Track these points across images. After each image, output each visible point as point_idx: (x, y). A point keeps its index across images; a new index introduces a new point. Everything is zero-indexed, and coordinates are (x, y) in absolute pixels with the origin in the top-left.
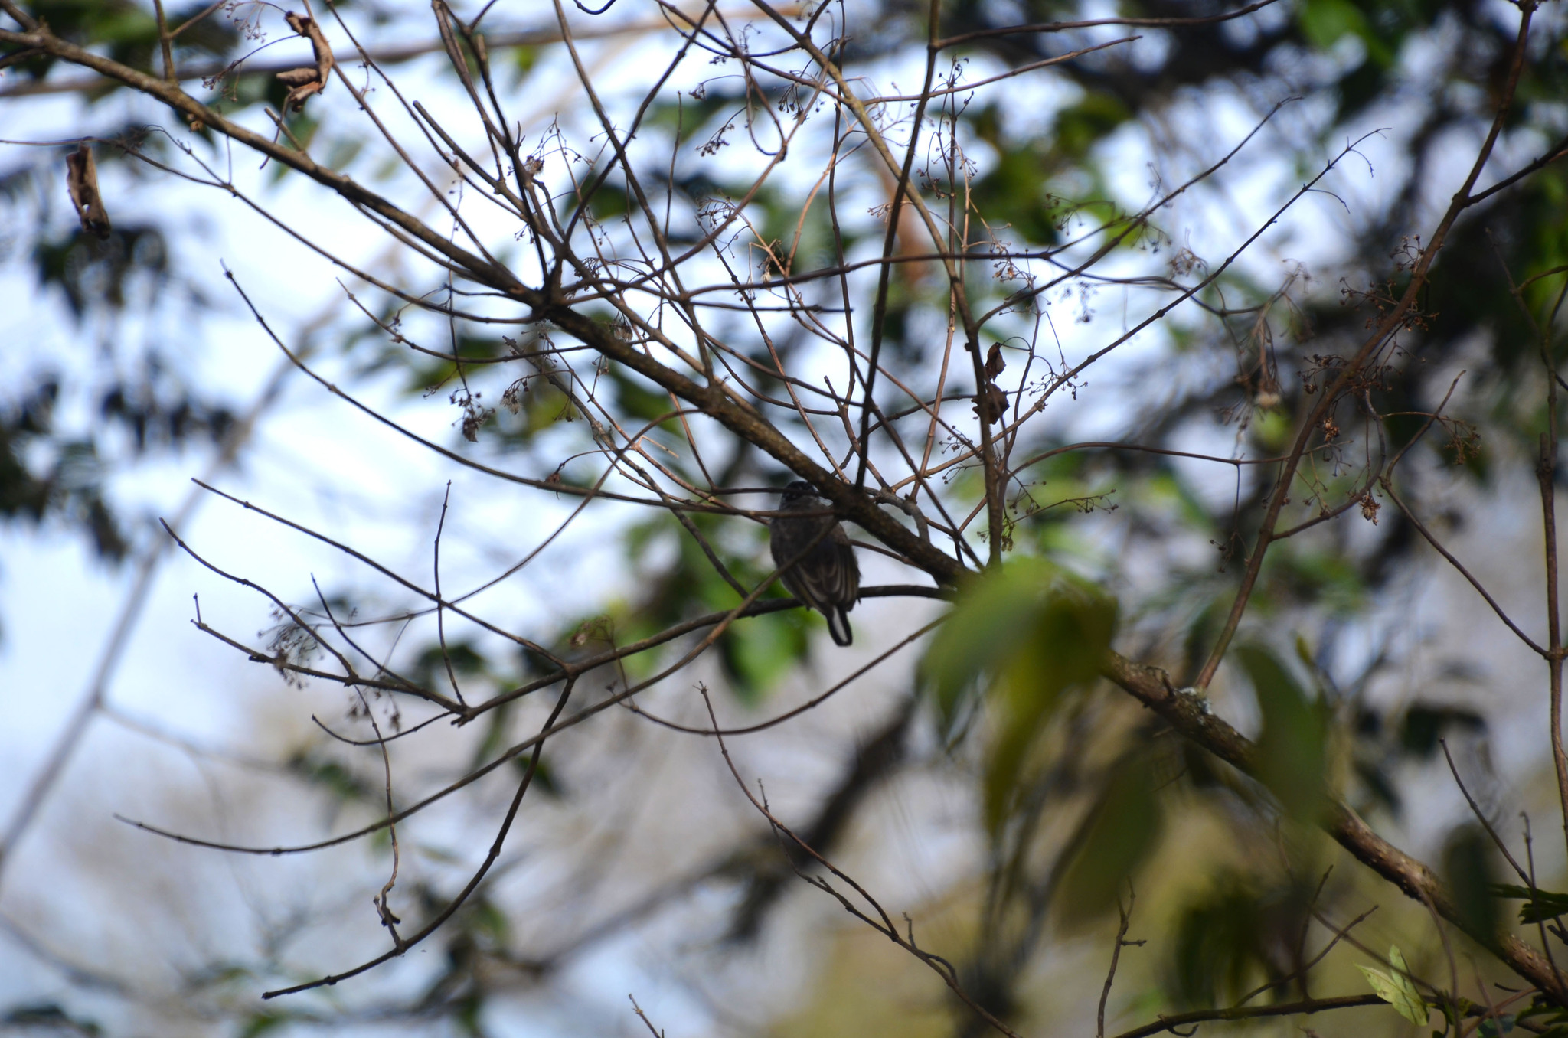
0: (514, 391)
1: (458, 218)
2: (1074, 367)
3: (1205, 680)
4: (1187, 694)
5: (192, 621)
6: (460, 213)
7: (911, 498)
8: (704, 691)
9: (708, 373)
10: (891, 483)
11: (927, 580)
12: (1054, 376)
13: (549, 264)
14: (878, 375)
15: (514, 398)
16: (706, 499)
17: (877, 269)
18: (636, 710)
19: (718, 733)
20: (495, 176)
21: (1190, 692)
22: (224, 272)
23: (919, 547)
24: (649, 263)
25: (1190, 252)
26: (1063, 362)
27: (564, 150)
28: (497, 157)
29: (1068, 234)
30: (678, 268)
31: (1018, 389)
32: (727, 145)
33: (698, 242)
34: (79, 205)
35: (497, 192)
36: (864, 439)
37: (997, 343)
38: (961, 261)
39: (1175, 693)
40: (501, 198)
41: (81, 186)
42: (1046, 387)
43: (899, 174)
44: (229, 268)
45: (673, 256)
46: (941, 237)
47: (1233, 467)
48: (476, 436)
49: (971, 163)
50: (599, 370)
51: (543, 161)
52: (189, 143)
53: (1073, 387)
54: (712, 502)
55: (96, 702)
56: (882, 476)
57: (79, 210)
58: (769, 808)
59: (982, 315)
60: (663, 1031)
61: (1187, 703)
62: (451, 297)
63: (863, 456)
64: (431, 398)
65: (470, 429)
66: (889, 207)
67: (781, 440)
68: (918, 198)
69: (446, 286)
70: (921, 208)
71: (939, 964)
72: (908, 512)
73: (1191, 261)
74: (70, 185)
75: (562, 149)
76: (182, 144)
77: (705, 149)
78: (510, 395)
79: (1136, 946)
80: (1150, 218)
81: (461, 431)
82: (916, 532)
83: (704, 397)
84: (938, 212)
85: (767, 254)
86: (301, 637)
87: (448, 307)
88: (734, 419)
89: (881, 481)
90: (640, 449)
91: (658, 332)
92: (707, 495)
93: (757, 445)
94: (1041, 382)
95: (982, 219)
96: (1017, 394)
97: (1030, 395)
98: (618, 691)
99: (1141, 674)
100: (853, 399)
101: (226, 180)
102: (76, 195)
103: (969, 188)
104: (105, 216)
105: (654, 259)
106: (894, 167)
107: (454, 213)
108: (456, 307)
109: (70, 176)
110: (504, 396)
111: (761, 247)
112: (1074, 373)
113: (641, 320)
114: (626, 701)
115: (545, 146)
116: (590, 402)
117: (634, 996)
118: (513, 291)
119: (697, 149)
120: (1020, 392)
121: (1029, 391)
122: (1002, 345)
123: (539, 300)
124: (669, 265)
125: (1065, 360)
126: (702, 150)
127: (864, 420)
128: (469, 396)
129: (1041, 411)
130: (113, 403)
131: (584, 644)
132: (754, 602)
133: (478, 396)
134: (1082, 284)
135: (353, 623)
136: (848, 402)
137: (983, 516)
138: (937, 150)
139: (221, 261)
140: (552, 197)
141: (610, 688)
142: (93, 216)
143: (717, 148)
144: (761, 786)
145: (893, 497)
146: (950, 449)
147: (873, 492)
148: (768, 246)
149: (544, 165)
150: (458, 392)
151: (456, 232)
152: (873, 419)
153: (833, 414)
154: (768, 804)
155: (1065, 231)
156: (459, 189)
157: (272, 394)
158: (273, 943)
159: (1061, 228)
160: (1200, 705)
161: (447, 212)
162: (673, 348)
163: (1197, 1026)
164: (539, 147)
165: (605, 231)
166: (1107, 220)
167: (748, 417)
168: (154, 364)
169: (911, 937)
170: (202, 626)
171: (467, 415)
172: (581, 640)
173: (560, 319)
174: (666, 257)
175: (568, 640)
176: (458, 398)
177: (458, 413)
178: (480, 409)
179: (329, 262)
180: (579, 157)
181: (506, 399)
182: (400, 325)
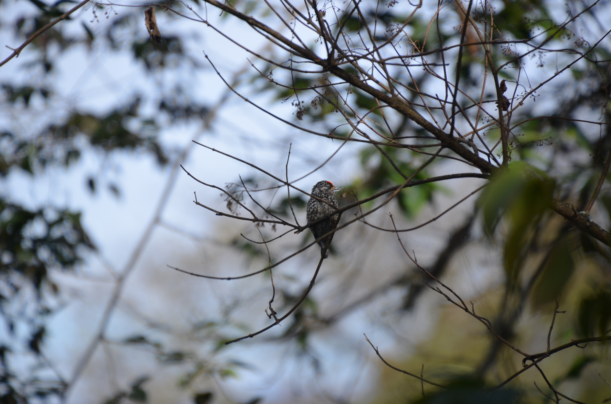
0: (315, 101)
1: (294, 33)
2: (534, 88)
3: (589, 208)
4: (582, 214)
5: (194, 201)
6: (295, 31)
7: (471, 140)
8: (391, 216)
9: (392, 92)
10: (463, 134)
11: (478, 171)
12: (526, 92)
13: (330, 49)
14: (458, 92)
15: (315, 103)
16: (391, 141)
17: (458, 48)
18: (366, 223)
19: (396, 231)
20: (308, 17)
21: (583, 213)
22: (204, 55)
23: (475, 158)
24: (367, 50)
25: (582, 38)
26: (530, 87)
27: (334, 7)
28: (308, 9)
29: (533, 33)
30: (380, 50)
31: (512, 98)
32: (398, 3)
33: (387, 40)
34: (149, 30)
35: (309, 23)
36: (453, 117)
37: (504, 80)
38: (490, 45)
39: (577, 213)
40: (310, 25)
41: (150, 22)
42: (523, 96)
43: (466, 13)
44: (207, 54)
45: (378, 46)
46: (482, 37)
47: (599, 125)
48: (302, 118)
49: (493, 8)
50: (349, 91)
51: (325, 12)
52: (191, 5)
53: (534, 97)
54: (393, 142)
55: (157, 220)
56: (459, 132)
57: (149, 32)
58: (417, 261)
59: (499, 67)
60: (377, 347)
61: (582, 217)
62: (291, 64)
63: (452, 124)
64: (284, 103)
65: (299, 115)
66: (461, 26)
67: (420, 117)
68: (473, 21)
69: (289, 60)
70: (475, 25)
71: (484, 321)
72: (470, 146)
73: (583, 42)
74: (146, 22)
75: (333, 7)
76: (188, 6)
77: (389, 5)
78: (314, 102)
79: (563, 313)
80: (566, 26)
81: (296, 116)
82: (473, 152)
83: (391, 101)
84: (480, 27)
85: (414, 46)
86: (237, 196)
87: (291, 67)
88: (402, 109)
89: (459, 134)
90: (365, 122)
91: (372, 76)
92: (391, 139)
93: (411, 119)
94: (521, 95)
95: (497, 29)
96: (512, 100)
97: (517, 100)
98: (359, 215)
99: (563, 206)
100: (448, 100)
101: (205, 20)
102: (148, 26)
103: (493, 18)
104: (159, 34)
105: (369, 48)
106: (464, 10)
107: (292, 31)
108: (293, 67)
109: (146, 19)
110: (312, 103)
111: (411, 43)
112: (534, 90)
113: (365, 72)
114: (362, 219)
115: (326, 6)
116: (345, 105)
117: (365, 334)
118: (316, 60)
119: (386, 5)
120: (513, 99)
121: (516, 99)
122: (506, 80)
123: (326, 64)
124: (376, 49)
125: (531, 86)
126: (388, 5)
127: (453, 109)
128: (299, 102)
129: (521, 105)
130: (163, 106)
131: (345, 197)
132: (410, 181)
133: (303, 102)
134: (539, 52)
135: (257, 190)
136: (445, 102)
137: (500, 146)
138: (480, 3)
139: (203, 51)
140: (329, 25)
141: (356, 215)
142: (155, 34)
143: (394, 4)
144: (414, 253)
145: (464, 140)
146: (486, 122)
147: (456, 138)
148: (414, 42)
149: (326, 13)
150: (295, 101)
151: (293, 39)
152: (457, 109)
153: (439, 108)
154: (417, 259)
155: (532, 32)
156: (294, 22)
157: (224, 100)
158: (227, 312)
159: (530, 31)
160: (587, 218)
161: (290, 31)
162: (377, 82)
163: (587, 344)
164: (323, 6)
165: (350, 38)
166: (549, 27)
167: (408, 108)
168: (179, 90)
169: (473, 310)
170: (197, 203)
171: (299, 110)
172: (344, 195)
173: (334, 71)
174: (375, 47)
175: (339, 196)
176: (295, 103)
177: (295, 109)
178: (303, 108)
179: (245, 51)
180: (339, 10)
181: (312, 104)
182: (272, 75)
